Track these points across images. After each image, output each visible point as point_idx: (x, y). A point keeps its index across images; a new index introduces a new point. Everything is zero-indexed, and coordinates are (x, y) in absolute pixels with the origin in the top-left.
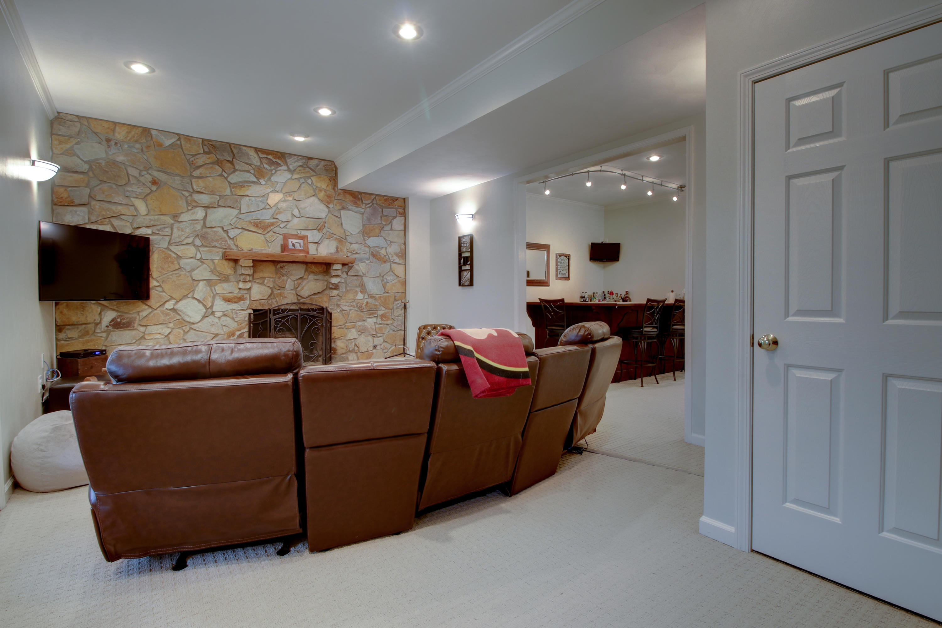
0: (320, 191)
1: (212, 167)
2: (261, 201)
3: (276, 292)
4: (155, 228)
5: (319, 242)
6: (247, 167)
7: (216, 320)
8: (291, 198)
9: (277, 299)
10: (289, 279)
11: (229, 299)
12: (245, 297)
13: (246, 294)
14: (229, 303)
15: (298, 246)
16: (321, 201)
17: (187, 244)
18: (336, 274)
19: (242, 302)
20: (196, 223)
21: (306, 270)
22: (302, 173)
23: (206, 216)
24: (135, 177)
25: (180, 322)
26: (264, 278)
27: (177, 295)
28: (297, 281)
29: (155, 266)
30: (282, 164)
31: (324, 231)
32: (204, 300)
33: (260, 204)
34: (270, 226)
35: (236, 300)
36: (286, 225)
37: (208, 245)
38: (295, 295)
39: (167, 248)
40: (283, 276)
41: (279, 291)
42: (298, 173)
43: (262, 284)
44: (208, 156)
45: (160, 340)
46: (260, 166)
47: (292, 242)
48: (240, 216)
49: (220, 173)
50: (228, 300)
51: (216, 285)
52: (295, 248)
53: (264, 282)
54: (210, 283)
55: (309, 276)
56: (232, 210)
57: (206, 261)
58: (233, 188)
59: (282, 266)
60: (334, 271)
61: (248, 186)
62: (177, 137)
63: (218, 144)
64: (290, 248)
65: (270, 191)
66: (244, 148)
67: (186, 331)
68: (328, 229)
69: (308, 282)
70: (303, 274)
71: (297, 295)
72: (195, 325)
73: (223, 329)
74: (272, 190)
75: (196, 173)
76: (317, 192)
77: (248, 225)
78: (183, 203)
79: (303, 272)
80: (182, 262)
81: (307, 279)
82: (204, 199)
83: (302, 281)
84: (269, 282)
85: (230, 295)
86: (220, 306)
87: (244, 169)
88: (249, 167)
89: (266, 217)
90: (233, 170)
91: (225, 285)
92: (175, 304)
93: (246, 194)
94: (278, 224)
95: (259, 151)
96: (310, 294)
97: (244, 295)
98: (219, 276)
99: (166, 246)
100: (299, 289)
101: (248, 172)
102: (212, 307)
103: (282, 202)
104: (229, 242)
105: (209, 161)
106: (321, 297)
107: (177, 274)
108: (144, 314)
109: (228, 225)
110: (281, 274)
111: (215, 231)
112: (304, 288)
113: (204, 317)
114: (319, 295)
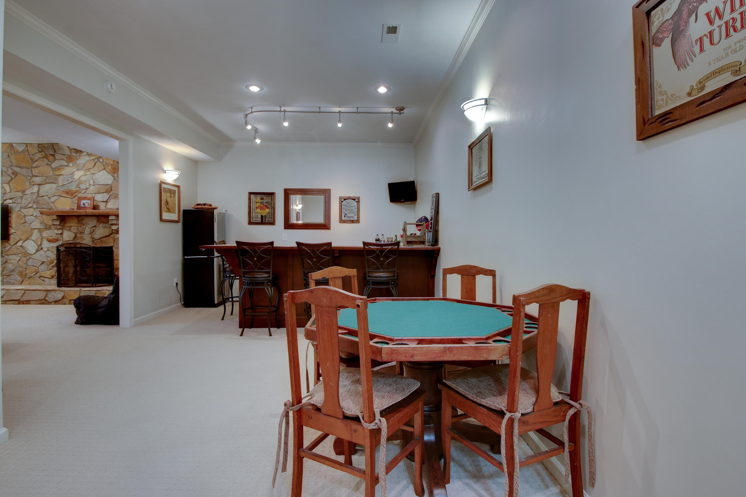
0: (108, 165)
1: (42, 160)
3: (78, 235)
5: (107, 201)
7: (44, 253)
8: (89, 173)
9: (79, 240)
10: (87, 227)
13: (60, 237)
15: (86, 205)
16: (109, 172)
17: (30, 207)
19: (58, 242)
20: (34, 195)
21: (98, 221)
23: (39, 190)
24: (5, 172)
25: (25, 253)
26: (71, 226)
27: (24, 239)
28: (92, 228)
29: (13, 221)
31: (111, 193)
32: (36, 241)
34: (75, 193)
35: (54, 241)
36: (86, 191)
37: (40, 207)
40: (83, 225)
44: (41, 154)
45: (15, 263)
46: (70, 155)
47: (83, 202)
48: (58, 188)
49: (47, 163)
50: (50, 241)
51: (43, 232)
53: (71, 229)
54: (40, 230)
55: (100, 224)
56: (53, 185)
57: (38, 217)
58: (54, 171)
59: (82, 218)
61: (63, 169)
62: (26, 145)
63: (46, 145)
64: (82, 206)
67: (28, 259)
68: (114, 192)
71: (92, 237)
74: (77, 169)
75: (34, 165)
77: (62, 193)
78: (28, 183)
79: (96, 222)
80: (27, 218)
81: (99, 227)
82: (38, 180)
83: (96, 228)
86: (46, 244)
87: (60, 158)
88: (64, 156)
89: (73, 187)
90: (54, 160)
91: (48, 232)
92: (22, 243)
94: (81, 191)
96: (100, 237)
98: (45, 226)
100: (93, 234)
101: (63, 159)
102: (41, 245)
103: (83, 176)
104: (51, 205)
105: (41, 157)
107: (23, 225)
108: (7, 248)
111: (44, 199)
112: (97, 233)
113: (37, 251)
114: (107, 238)
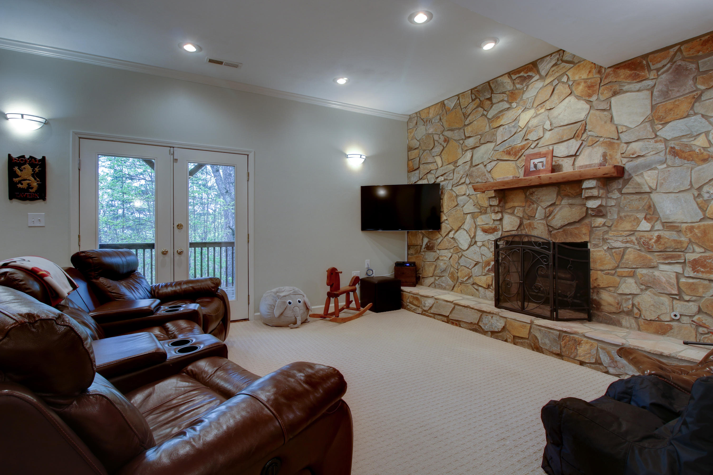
0: (579, 84)
1: (476, 111)
2: (513, 126)
3: (526, 222)
4: (445, 175)
5: (578, 154)
6: (501, 96)
7: (478, 249)
8: (543, 110)
9: (526, 230)
10: (540, 207)
11: (486, 229)
12: (498, 228)
13: (499, 225)
14: (486, 233)
15: (540, 166)
16: (579, 98)
17: (462, 184)
18: (590, 195)
19: (496, 233)
20: (466, 165)
22: (555, 73)
23: (472, 156)
24: (437, 141)
25: (457, 248)
27: (455, 228)
28: (548, 209)
29: (445, 204)
30: (534, 75)
31: (585, 136)
32: (469, 231)
33: (512, 129)
34: (521, 150)
35: (491, 231)
36: (538, 144)
37: (474, 182)
38: (546, 225)
39: (451, 190)
40: (533, 204)
41: (529, 221)
42: (551, 76)
43: (513, 214)
44: (474, 102)
45: (446, 261)
46: (513, 90)
47: (534, 162)
48: (496, 148)
49: (482, 113)
50: (485, 231)
51: (478, 217)
52: (536, 169)
53: (514, 211)
54: (474, 215)
55: (562, 200)
56: (489, 144)
57: (472, 196)
58: (491, 122)
59: (531, 192)
60: (587, 191)
61: (502, 115)
62: (457, 97)
63: (481, 87)
64: (531, 170)
65: (520, 111)
66: (499, 79)
67: (460, 256)
68: (589, 133)
69: (561, 209)
70: (555, 199)
71: (548, 226)
72: (465, 252)
73: (482, 258)
74: (523, 110)
75: (467, 122)
76: (573, 89)
77: (502, 155)
78: (460, 151)
79: (555, 196)
80: (460, 198)
81: (560, 204)
82: (470, 142)
83: (554, 209)
84: (519, 212)
85: (486, 227)
86: (481, 236)
87: (499, 100)
88: (504, 95)
89: (518, 142)
90: (491, 105)
91: (483, 217)
92: (454, 234)
93: (501, 124)
94: (529, 145)
95: (512, 74)
96: (563, 223)
97: (497, 226)
98: (480, 209)
99: (450, 188)
100: (550, 218)
101: (503, 101)
102: (475, 236)
103: (533, 119)
104: (487, 176)
105: (475, 106)
106: (578, 228)
107: (456, 209)
108: (439, 241)
109: (488, 159)
110: (531, 202)
111: (478, 168)
112: (556, 216)
113: (470, 246)
114: (577, 226)
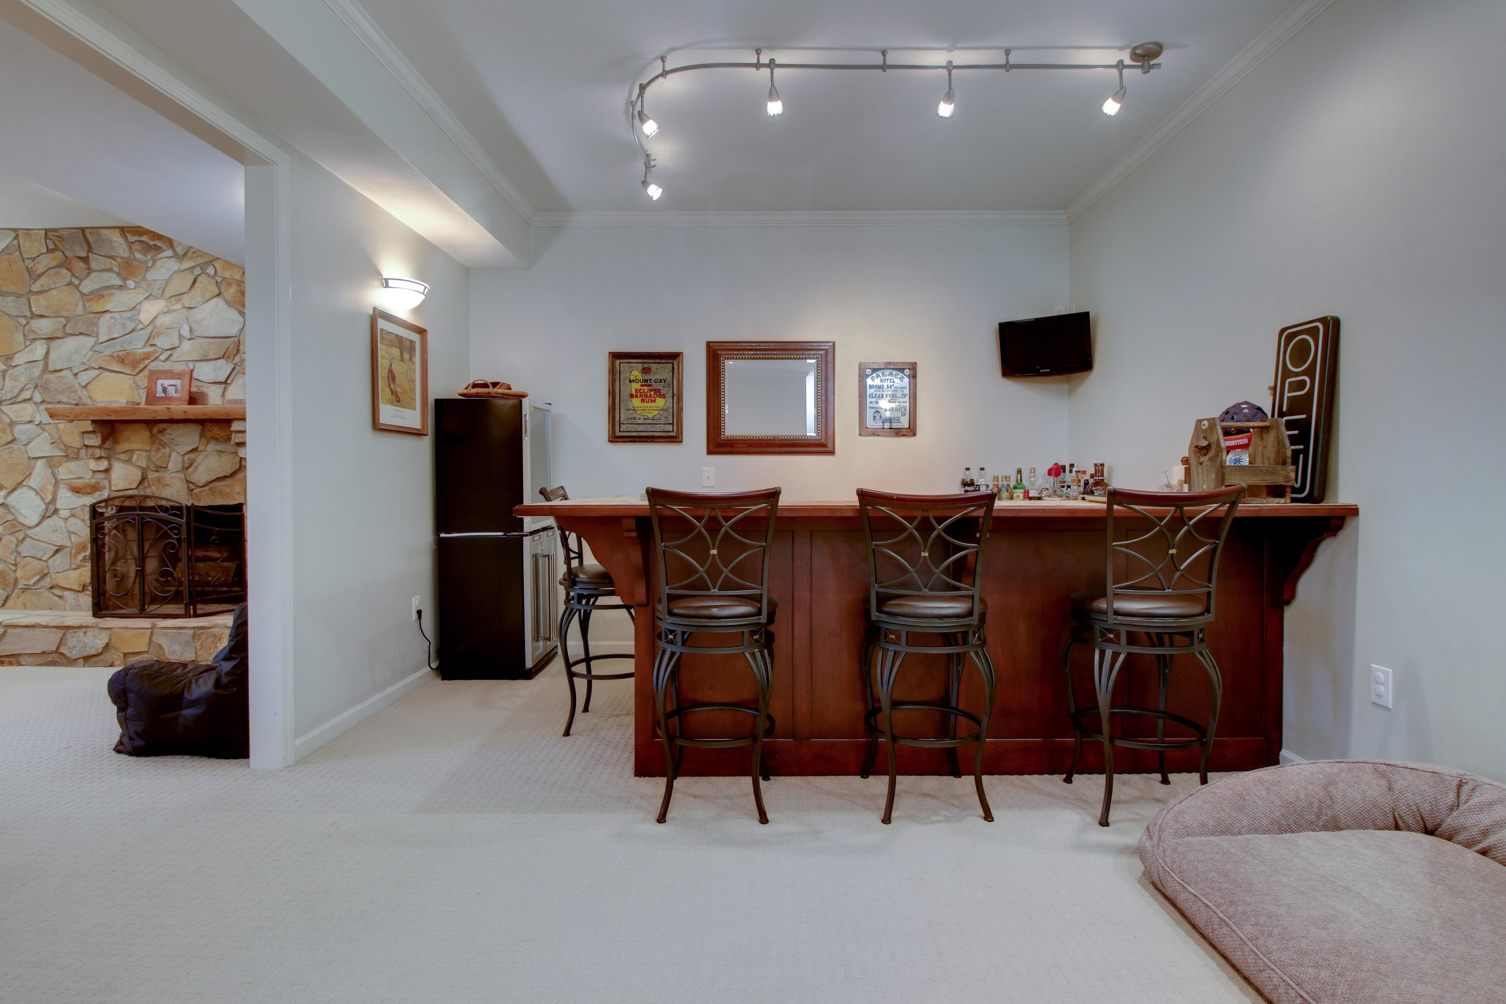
0: (230, 284)
1: (57, 273)
2: (130, 318)
3: (151, 475)
5: (228, 382)
6: (107, 262)
7: (61, 523)
8: (179, 306)
9: (153, 488)
10: (174, 452)
11: (78, 488)
12: (102, 484)
13: (104, 480)
14: (78, 495)
15: (171, 391)
16: (230, 303)
17: (25, 401)
19: (98, 493)
20: (34, 367)
21: (202, 435)
22: (197, 257)
23: (48, 353)
25: (12, 524)
26: (132, 451)
27: (9, 485)
28: (188, 456)
30: (164, 247)
31: (238, 359)
32: (42, 490)
33: (128, 323)
34: (143, 360)
35: (89, 490)
36: (170, 355)
37: (51, 400)
38: (184, 481)
40: (164, 447)
41: (156, 475)
42: (191, 258)
43: (129, 461)
44: (52, 256)
46: (129, 257)
47: (162, 385)
48: (98, 347)
49: (69, 280)
50: (76, 490)
51: (60, 465)
52: (166, 394)
53: (131, 458)
54: (51, 462)
55: (207, 445)
56: (85, 338)
57: (47, 426)
58: (88, 301)
59: (160, 429)
60: (237, 434)
61: (110, 295)
62: (14, 235)
63: (66, 233)
64: (158, 395)
66: (104, 232)
67: (20, 539)
69: (206, 457)
70: (197, 442)
71: (187, 480)
72: (33, 531)
73: (70, 538)
75: (36, 286)
76: (223, 287)
77: (108, 362)
78: (19, 337)
79: (197, 438)
80: (17, 429)
81: (205, 451)
82: (45, 326)
83: (197, 456)
84: (140, 458)
85: (79, 482)
86: (66, 500)
87: (103, 268)
88: (113, 261)
89: (137, 344)
90: (87, 271)
91: (72, 465)
92: (6, 497)
93: (106, 308)
94: (157, 354)
95: (128, 232)
96: (209, 478)
97: (100, 481)
100: (190, 470)
101: (110, 270)
102: (54, 501)
103: (163, 315)
104: (79, 393)
105: (54, 263)
106: (229, 485)
107: (9, 448)
109: (80, 364)
110: (160, 444)
111: (60, 377)
112: (199, 468)
113: (43, 518)
114: (227, 482)
